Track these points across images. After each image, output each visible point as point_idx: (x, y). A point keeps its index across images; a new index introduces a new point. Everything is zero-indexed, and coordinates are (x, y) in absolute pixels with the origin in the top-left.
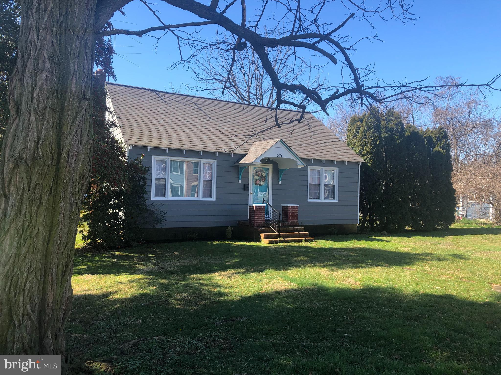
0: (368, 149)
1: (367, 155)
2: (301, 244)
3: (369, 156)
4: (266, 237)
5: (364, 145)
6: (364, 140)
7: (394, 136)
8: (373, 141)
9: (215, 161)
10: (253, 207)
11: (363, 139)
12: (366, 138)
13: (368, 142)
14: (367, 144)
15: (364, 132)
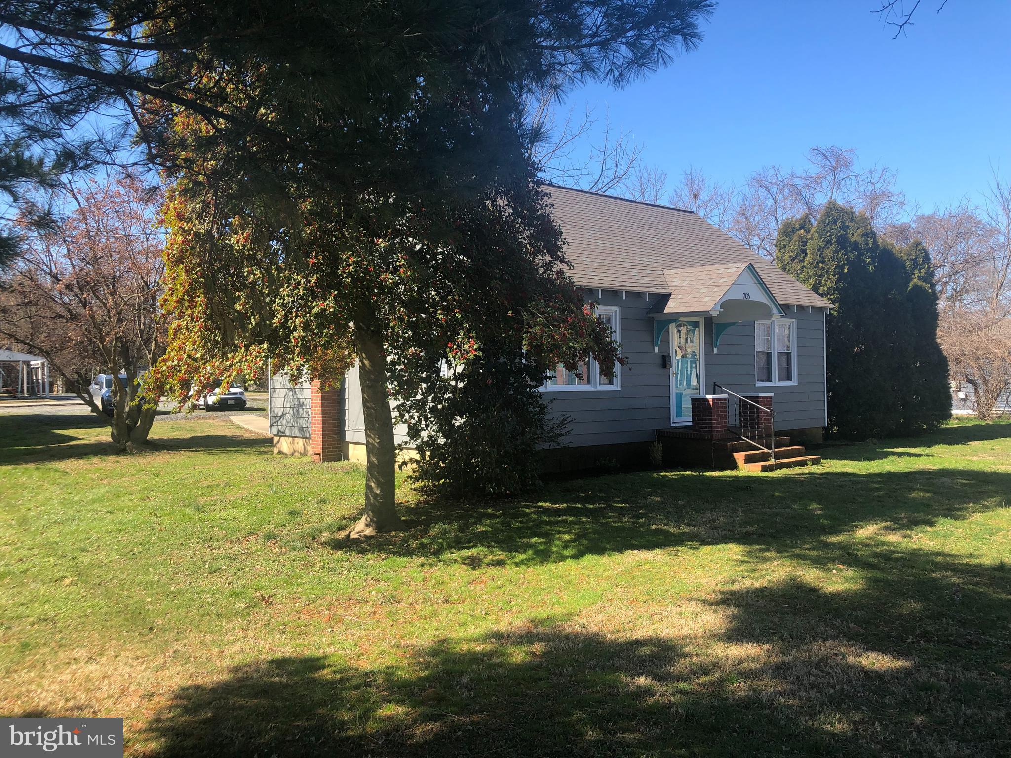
0: (829, 282)
1: (828, 294)
2: (805, 470)
3: (832, 297)
4: (749, 460)
5: (821, 276)
6: (821, 265)
7: (863, 258)
8: (838, 267)
9: (616, 309)
10: (707, 400)
11: (818, 263)
12: (823, 262)
13: (829, 269)
14: (827, 272)
15: (819, 250)
